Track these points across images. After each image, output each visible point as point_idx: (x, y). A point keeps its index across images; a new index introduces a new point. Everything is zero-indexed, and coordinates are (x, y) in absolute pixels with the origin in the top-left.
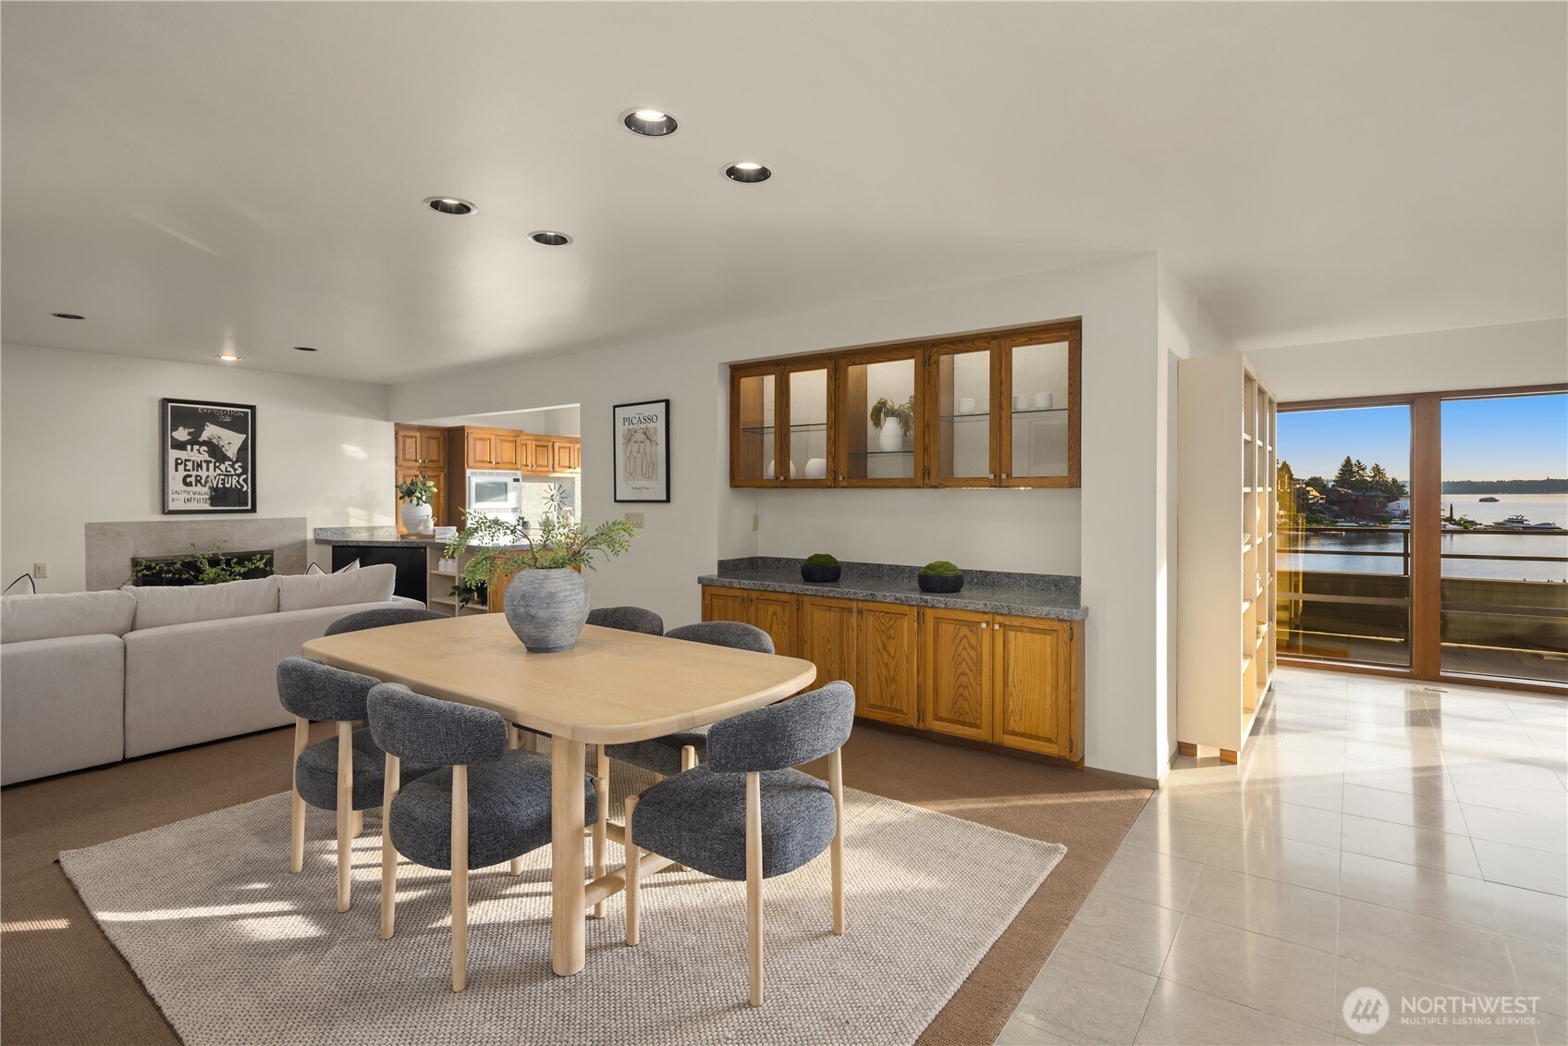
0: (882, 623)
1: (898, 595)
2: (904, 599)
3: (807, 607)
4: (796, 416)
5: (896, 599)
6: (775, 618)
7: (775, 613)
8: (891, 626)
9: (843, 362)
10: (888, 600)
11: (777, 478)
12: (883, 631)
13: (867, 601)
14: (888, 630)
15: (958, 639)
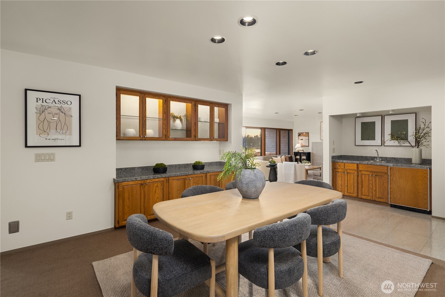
0: (196, 180)
1: (201, 171)
2: (202, 172)
3: (170, 181)
4: (148, 114)
5: (200, 172)
6: (157, 188)
7: (157, 186)
8: (198, 181)
9: (169, 99)
10: (198, 173)
11: (140, 136)
12: (196, 183)
13: (192, 174)
14: (197, 182)
15: (215, 180)
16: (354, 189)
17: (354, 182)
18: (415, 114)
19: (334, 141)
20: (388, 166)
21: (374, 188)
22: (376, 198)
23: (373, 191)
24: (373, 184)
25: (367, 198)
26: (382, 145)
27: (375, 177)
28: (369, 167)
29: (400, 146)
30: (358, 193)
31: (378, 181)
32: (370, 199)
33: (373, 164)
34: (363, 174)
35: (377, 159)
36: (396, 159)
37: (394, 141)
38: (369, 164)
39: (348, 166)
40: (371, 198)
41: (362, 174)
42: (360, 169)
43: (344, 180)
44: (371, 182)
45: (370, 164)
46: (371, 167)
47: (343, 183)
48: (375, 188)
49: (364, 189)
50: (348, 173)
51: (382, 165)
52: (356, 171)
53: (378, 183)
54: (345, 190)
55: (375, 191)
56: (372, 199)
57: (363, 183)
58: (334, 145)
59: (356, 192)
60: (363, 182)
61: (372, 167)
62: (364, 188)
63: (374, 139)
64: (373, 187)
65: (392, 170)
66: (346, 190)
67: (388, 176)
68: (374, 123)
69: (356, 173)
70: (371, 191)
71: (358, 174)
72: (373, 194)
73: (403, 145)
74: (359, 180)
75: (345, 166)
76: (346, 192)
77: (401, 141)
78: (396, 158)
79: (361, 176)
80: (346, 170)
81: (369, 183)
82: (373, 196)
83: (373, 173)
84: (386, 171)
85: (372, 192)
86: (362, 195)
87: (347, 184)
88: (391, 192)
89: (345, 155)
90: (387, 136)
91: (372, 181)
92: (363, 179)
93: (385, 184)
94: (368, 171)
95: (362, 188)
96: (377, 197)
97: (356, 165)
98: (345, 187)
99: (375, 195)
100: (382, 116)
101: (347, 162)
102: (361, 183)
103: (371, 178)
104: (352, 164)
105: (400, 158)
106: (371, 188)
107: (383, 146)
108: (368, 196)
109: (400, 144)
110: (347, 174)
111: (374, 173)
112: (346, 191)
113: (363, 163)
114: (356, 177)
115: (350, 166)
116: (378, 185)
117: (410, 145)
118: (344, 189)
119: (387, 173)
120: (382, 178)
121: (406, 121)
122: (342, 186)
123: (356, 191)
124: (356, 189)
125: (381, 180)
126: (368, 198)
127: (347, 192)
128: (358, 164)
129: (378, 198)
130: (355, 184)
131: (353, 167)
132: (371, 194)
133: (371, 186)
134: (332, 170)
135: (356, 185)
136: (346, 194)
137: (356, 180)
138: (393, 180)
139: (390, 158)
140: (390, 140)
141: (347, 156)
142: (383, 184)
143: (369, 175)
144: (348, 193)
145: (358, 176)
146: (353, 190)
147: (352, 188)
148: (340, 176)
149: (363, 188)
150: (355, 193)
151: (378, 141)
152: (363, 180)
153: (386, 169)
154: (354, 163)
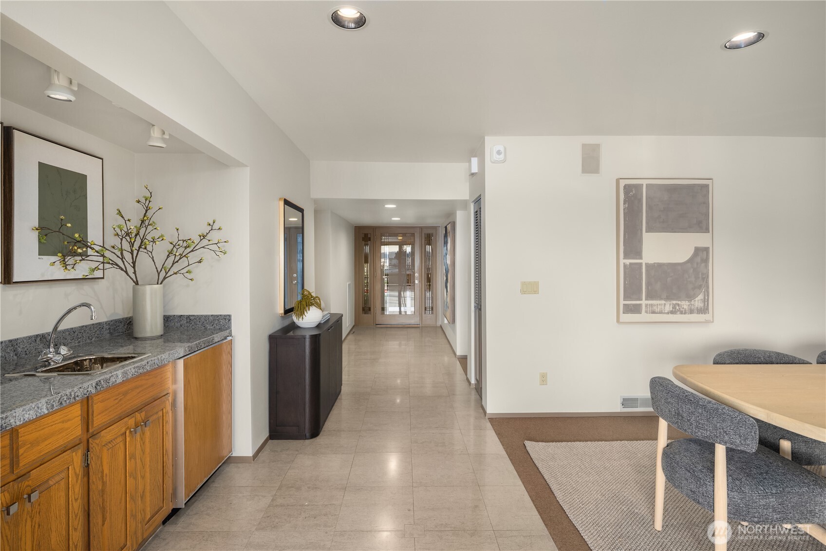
18: (101, 161)
31: (150, 443)
34: (107, 444)
41: (103, 448)
42: (97, 423)
44: (131, 465)
49: (110, 527)
52: (78, 447)
53: (150, 451)
57: (106, 496)
60: (107, 488)
62: (110, 518)
69: (78, 458)
70: (133, 507)
72: (139, 517)
75: (19, 452)
79: (99, 463)
83: (138, 416)
85: (134, 511)
91: (136, 459)
92: (107, 472)
93: (166, 438)
94: (122, 418)
95: (103, 524)
97: (78, 411)
99: (143, 515)
101: (31, 414)
102: (101, 501)
103: (131, 447)
104: (60, 416)
106: (134, 490)
111: (140, 412)
116: (150, 463)
119: (168, 394)
120: (160, 421)
125: (159, 432)
128: (87, 401)
131: (62, 431)
132: (132, 527)
133: (132, 483)
135: (77, 535)
137: (77, 505)
142: (163, 444)
143: (126, 432)
149: (106, 527)
152: (106, 478)
153: (170, 375)
154: (73, 400)
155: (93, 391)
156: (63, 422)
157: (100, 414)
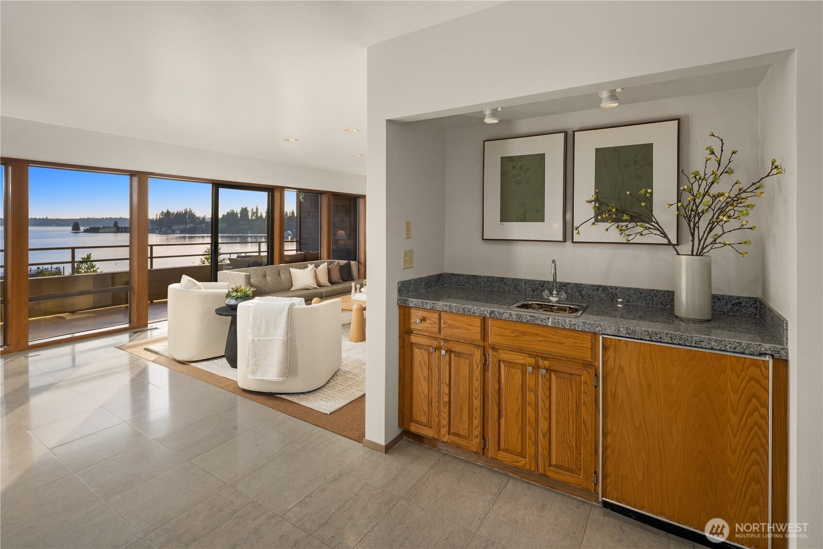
16: (471, 419)
17: (471, 391)
18: (677, 121)
19: (408, 224)
20: (595, 335)
21: (543, 425)
22: (550, 465)
23: (540, 436)
24: (537, 404)
25: (518, 462)
26: (565, 240)
27: (548, 378)
28: (524, 334)
29: (628, 243)
30: (484, 438)
31: (557, 395)
32: (528, 467)
33: (540, 322)
34: (504, 361)
35: (551, 294)
36: (611, 291)
37: (607, 225)
38: (525, 321)
39: (451, 326)
40: (530, 465)
41: (499, 361)
42: (492, 339)
43: (440, 379)
44: (530, 396)
45: (528, 323)
46: (532, 334)
47: (434, 394)
48: (547, 423)
49: (506, 425)
50: (451, 351)
51: (574, 330)
52: (478, 346)
53: (557, 402)
54: (442, 420)
55: (544, 436)
56: (533, 469)
57: (503, 399)
58: (408, 237)
59: (477, 432)
60: (503, 392)
61: (536, 335)
62: (506, 418)
63: (539, 217)
64: (537, 421)
65: (610, 353)
66: (445, 422)
67: (596, 375)
68: (540, 159)
69: (478, 354)
70: (533, 434)
71: (486, 360)
72: (540, 449)
73: (638, 239)
74: (490, 389)
75: (443, 326)
76: (444, 430)
77: (630, 225)
78: (611, 288)
79: (496, 369)
80: (445, 340)
81: (524, 398)
82: (536, 458)
83: (540, 361)
84: (588, 356)
85: (533, 438)
86: (499, 449)
87: (446, 399)
88: (609, 451)
89: (453, 274)
90: (584, 210)
91: (536, 395)
92: (503, 381)
93: (583, 408)
94: (520, 351)
95: (499, 417)
96: (554, 462)
97: (478, 323)
98: (442, 408)
99: (546, 453)
100: (566, 133)
101: (447, 309)
102: (497, 397)
103: (530, 382)
104: (464, 319)
105: (623, 288)
106: (533, 420)
107: (569, 243)
108: (522, 455)
109: (630, 238)
110: (447, 357)
111: (544, 358)
112: (444, 427)
113: (504, 318)
114: (477, 373)
115: (457, 324)
116: (557, 413)
117: (665, 241)
118: (439, 415)
119: (590, 365)
120: (574, 385)
121: (646, 151)
122: (430, 403)
123: (477, 427)
124: (477, 422)
125: (570, 393)
126: (522, 462)
127: (447, 428)
128: (484, 320)
129: (557, 466)
130: (476, 398)
131: (467, 329)
132: (530, 449)
133: (530, 411)
134: (400, 337)
135: (477, 403)
136: (444, 435)
137: (477, 384)
138: (614, 396)
139: (593, 286)
140: (593, 220)
141: (459, 275)
142: (577, 411)
143: (523, 366)
144: (449, 434)
145: (485, 365)
146: (466, 425)
147: (465, 417)
148: (426, 363)
149: (503, 420)
150: (477, 437)
151: (552, 226)
152: (503, 386)
153: (589, 345)
154: (472, 314)
155: (488, 316)
156: (468, 324)
157: (497, 335)
